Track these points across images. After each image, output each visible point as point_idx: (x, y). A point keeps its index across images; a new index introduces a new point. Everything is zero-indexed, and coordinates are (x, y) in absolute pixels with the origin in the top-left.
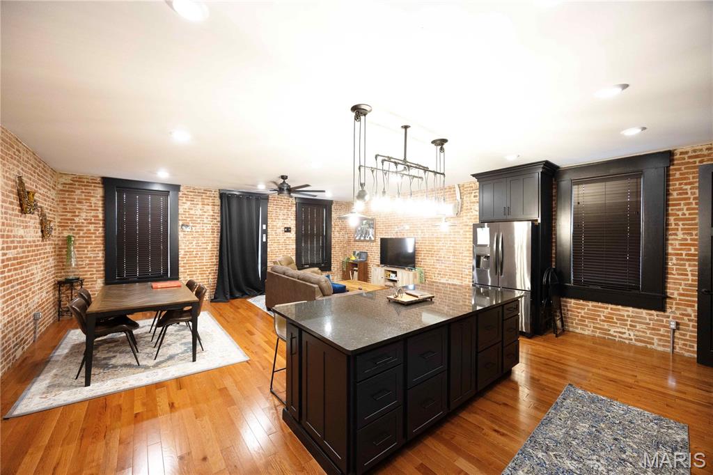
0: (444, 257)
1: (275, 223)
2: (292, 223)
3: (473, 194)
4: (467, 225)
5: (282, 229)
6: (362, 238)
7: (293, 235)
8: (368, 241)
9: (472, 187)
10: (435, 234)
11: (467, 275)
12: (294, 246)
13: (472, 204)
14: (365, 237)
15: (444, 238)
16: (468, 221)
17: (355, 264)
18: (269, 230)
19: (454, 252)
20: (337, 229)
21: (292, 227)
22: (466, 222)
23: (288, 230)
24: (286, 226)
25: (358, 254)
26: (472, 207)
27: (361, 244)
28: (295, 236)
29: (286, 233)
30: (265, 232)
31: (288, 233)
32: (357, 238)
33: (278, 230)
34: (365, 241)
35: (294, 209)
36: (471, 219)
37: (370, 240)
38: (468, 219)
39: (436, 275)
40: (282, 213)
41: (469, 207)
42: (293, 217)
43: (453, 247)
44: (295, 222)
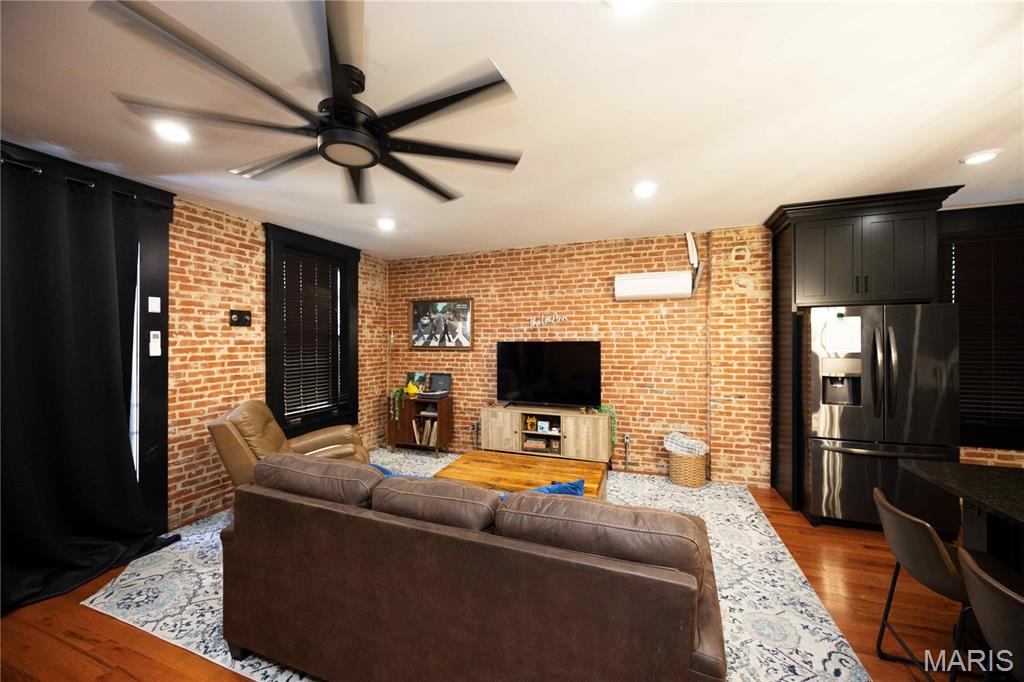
0: (657, 380)
1: (194, 296)
2: (253, 299)
3: (734, 254)
4: (721, 315)
5: (222, 314)
6: (434, 343)
7: (256, 334)
8: (451, 349)
9: (731, 239)
10: (635, 334)
11: (721, 413)
12: (262, 368)
13: (731, 273)
14: (443, 340)
15: (657, 340)
16: (723, 306)
17: (422, 403)
18: (174, 318)
19: (680, 369)
20: (368, 321)
21: (255, 311)
22: (718, 308)
23: (241, 319)
24: (233, 306)
25: (422, 380)
26: (733, 279)
27: (433, 356)
28: (262, 337)
29: (234, 330)
30: (159, 322)
31: (244, 330)
32: (420, 343)
33: (207, 317)
34: (442, 348)
35: (261, 257)
36: (728, 301)
37: (459, 348)
38: (723, 301)
39: (638, 417)
40: (218, 266)
41: (724, 279)
42: (257, 281)
43: (678, 358)
44: (262, 297)
